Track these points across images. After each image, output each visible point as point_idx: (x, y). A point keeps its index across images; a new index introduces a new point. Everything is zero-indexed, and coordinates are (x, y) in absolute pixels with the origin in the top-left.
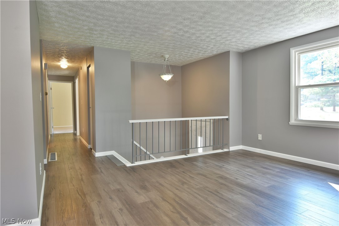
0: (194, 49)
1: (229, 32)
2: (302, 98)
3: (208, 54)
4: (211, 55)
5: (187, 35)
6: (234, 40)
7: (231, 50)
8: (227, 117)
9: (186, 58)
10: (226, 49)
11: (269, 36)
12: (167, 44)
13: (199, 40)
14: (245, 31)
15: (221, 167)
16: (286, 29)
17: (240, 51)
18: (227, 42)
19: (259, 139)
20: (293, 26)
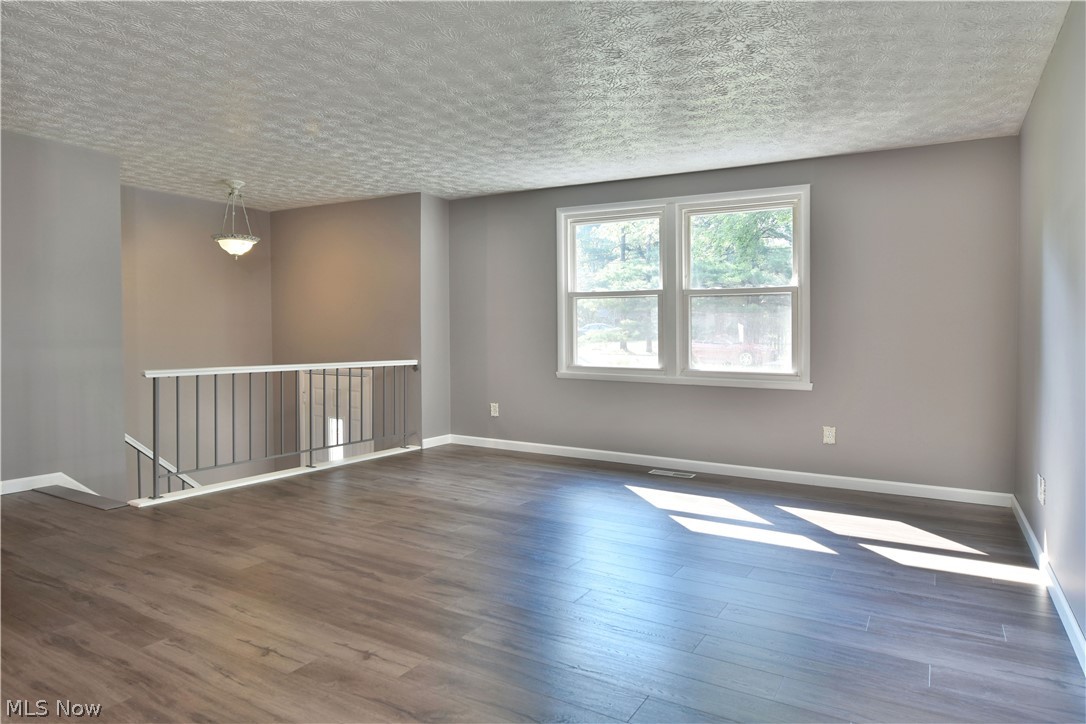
0: (327, 177)
1: (429, 156)
2: (579, 318)
3: (365, 191)
4: (369, 194)
5: (323, 146)
6: (436, 173)
7: (423, 190)
8: (414, 362)
9: (295, 193)
10: (413, 188)
11: (515, 176)
12: (252, 156)
13: (348, 160)
14: (465, 161)
15: (412, 483)
16: (550, 169)
17: (444, 195)
18: (419, 175)
19: (493, 414)
20: (561, 166)
